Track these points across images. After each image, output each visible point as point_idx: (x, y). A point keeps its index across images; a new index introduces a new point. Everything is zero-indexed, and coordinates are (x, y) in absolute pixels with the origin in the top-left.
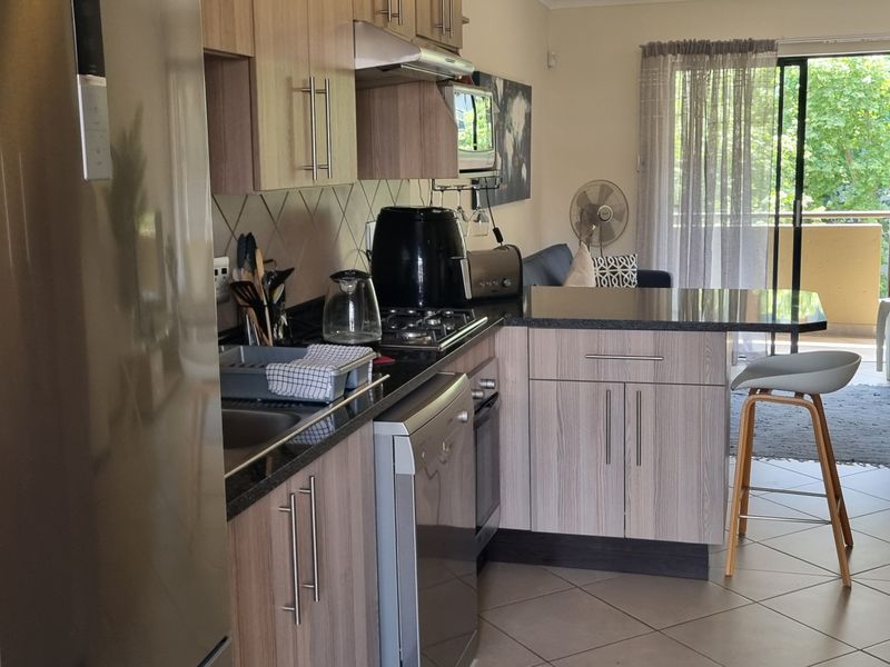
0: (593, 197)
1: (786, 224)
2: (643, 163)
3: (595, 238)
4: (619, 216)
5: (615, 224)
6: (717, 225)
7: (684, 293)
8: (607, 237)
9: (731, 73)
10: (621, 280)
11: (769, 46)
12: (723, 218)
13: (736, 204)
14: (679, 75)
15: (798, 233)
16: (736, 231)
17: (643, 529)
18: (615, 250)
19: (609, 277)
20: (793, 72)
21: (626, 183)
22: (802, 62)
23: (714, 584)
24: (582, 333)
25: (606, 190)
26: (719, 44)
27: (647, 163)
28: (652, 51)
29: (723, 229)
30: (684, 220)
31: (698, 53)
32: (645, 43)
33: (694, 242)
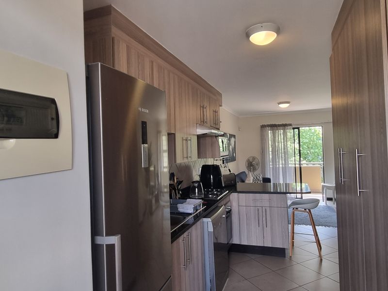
0: (251, 160)
1: (297, 166)
2: (262, 152)
3: (252, 170)
4: (257, 165)
5: (257, 167)
6: (281, 166)
7: (274, 184)
8: (255, 169)
9: (282, 131)
10: (258, 180)
11: (290, 125)
12: (282, 164)
13: (285, 160)
14: (269, 132)
15: (300, 168)
16: (285, 167)
17: (268, 244)
18: (256, 173)
19: (256, 179)
20: (296, 130)
21: (258, 157)
22: (298, 128)
23: (287, 258)
24: (251, 195)
25: (254, 158)
26: (279, 125)
27: (263, 151)
28: (263, 127)
29: (282, 167)
30: (273, 165)
31: (274, 127)
32: (261, 125)
33: (275, 170)
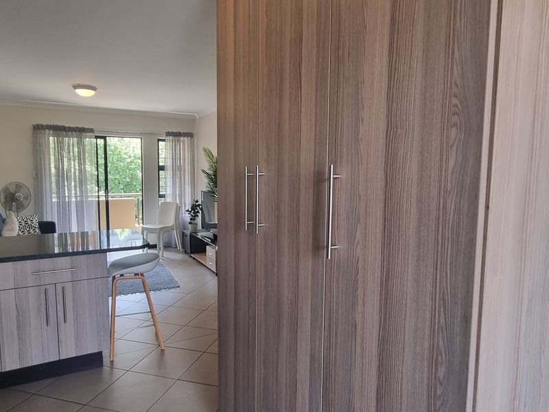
0: (12, 189)
1: (103, 199)
2: (36, 175)
3: (14, 208)
4: (26, 198)
5: (25, 203)
6: (74, 200)
7: (60, 235)
8: (20, 207)
9: (76, 139)
10: (30, 227)
11: (91, 131)
12: (76, 197)
13: (81, 191)
14: (51, 138)
15: (107, 202)
16: (82, 201)
17: (69, 352)
18: (25, 213)
19: (25, 225)
20: (101, 142)
21: (27, 181)
22: (104, 138)
24: (29, 262)
25: (19, 187)
26: (69, 127)
27: (38, 173)
28: (38, 128)
29: (76, 201)
30: (58, 197)
31: (59, 130)
32: (35, 124)
33: (63, 207)
